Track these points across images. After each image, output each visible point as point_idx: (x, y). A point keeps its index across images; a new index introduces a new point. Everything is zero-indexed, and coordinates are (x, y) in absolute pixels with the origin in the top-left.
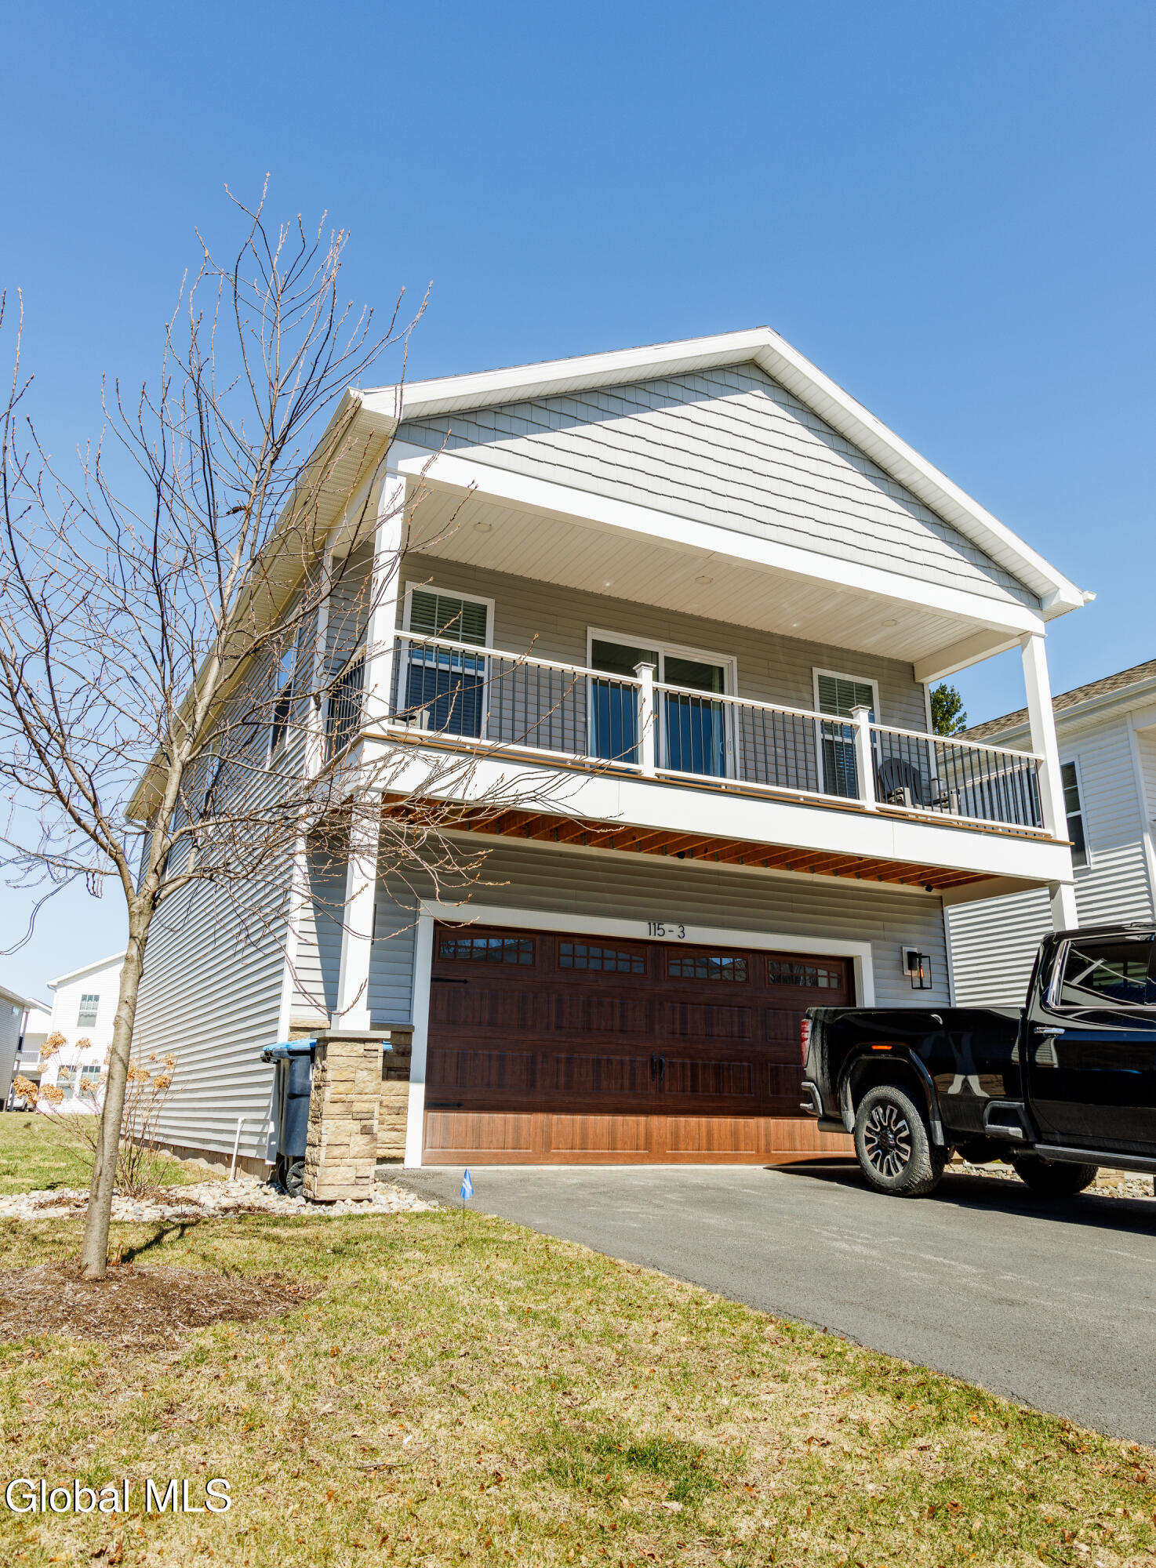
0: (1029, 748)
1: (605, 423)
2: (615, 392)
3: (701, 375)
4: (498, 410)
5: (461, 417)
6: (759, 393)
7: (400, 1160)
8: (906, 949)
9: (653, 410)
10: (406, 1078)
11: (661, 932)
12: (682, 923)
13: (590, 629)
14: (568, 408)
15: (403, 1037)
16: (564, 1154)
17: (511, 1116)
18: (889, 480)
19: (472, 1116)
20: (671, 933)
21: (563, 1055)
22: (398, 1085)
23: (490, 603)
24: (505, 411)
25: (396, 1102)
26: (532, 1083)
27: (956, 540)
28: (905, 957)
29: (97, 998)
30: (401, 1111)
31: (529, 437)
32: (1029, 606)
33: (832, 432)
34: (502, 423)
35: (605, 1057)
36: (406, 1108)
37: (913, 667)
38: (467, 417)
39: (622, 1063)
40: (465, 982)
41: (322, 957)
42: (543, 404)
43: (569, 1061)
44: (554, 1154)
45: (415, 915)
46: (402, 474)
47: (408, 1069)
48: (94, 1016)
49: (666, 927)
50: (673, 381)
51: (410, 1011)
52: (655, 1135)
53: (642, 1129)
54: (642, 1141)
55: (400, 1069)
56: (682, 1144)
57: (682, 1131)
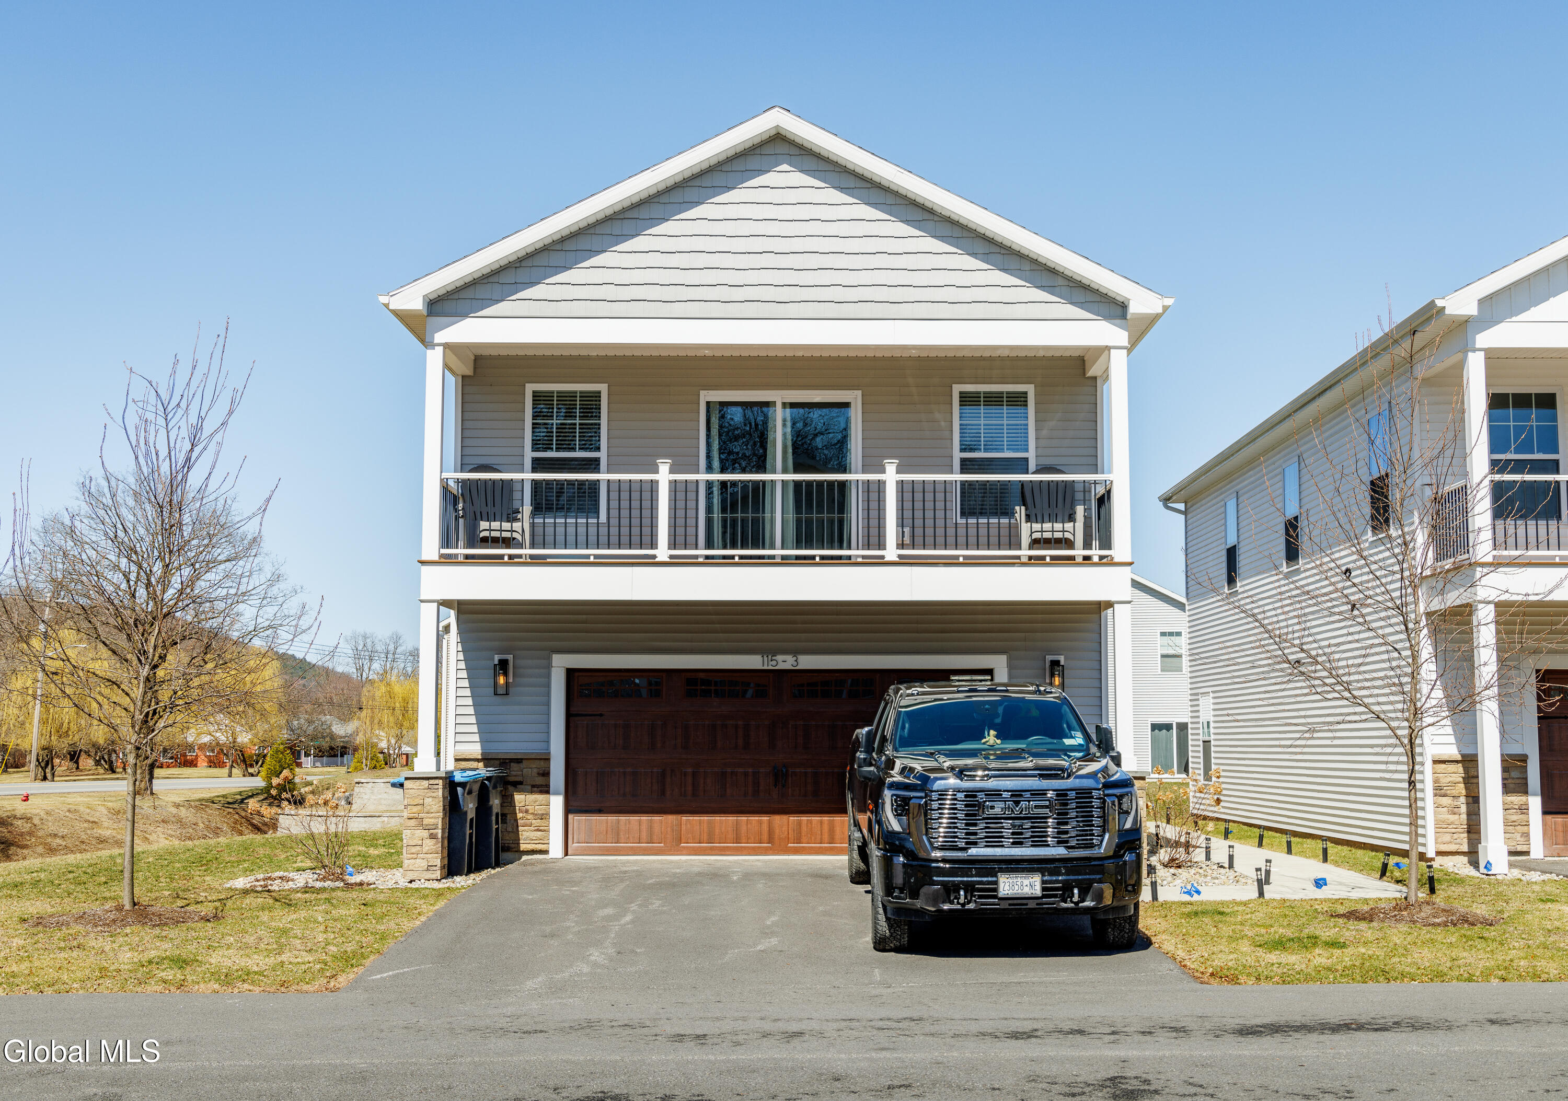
1: (619, 248)
2: (628, 215)
3: (719, 168)
4: (518, 265)
5: (486, 281)
6: (785, 167)
7: (546, 852)
8: (1049, 658)
9: (668, 220)
10: (548, 792)
11: (774, 663)
12: (796, 652)
13: (702, 393)
15: (542, 763)
16: (694, 847)
17: (645, 818)
18: (936, 218)
19: (612, 819)
20: (785, 662)
21: (690, 770)
22: (540, 797)
23: (603, 388)
24: (523, 264)
25: (540, 810)
26: (663, 793)
27: (1014, 263)
28: (1048, 664)
30: (545, 816)
31: (546, 281)
32: (1108, 317)
33: (869, 185)
34: (522, 275)
35: (729, 770)
36: (548, 814)
37: (1084, 361)
38: (491, 280)
39: (746, 774)
40: (601, 715)
41: (475, 705)
42: (558, 247)
43: (694, 774)
44: (684, 847)
45: (549, 666)
46: (439, 345)
47: (548, 786)
49: (780, 658)
50: (689, 184)
51: (548, 742)
52: (777, 831)
53: (765, 827)
54: (765, 836)
55: (541, 786)
56: (804, 839)
57: (804, 828)
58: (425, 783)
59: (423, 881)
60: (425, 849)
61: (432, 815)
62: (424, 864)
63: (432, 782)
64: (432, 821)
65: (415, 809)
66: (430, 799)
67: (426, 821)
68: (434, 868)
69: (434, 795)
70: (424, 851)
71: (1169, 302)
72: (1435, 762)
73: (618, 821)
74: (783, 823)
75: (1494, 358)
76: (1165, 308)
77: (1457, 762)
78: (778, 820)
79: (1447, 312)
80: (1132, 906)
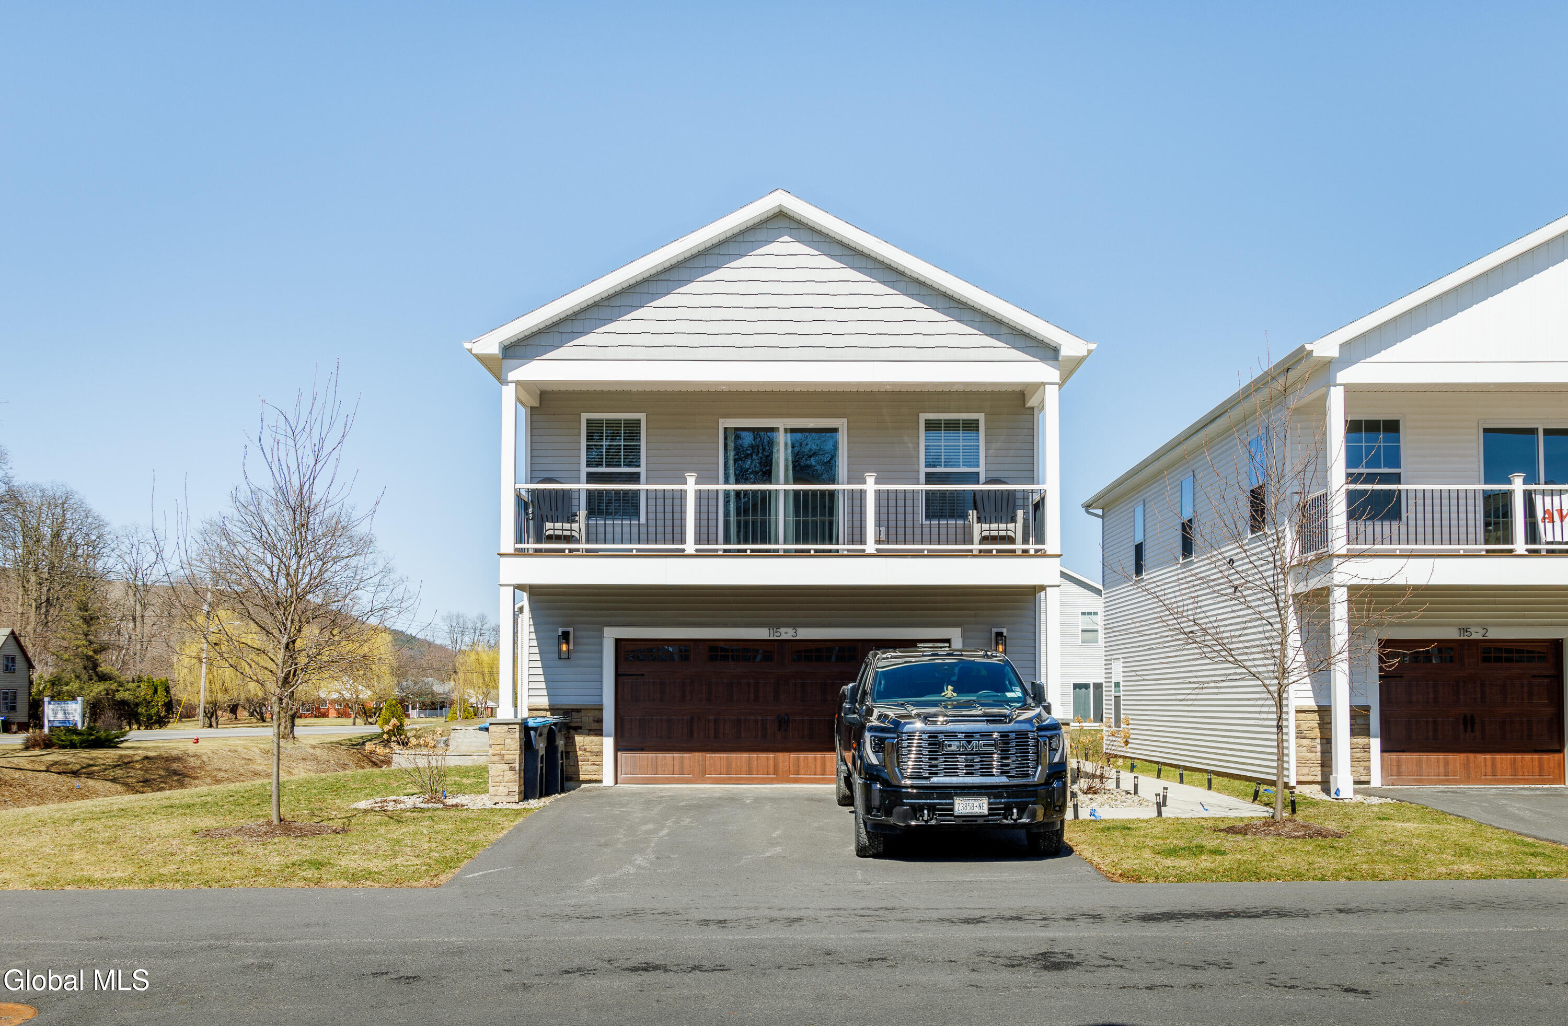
1: (654, 304)
2: (661, 277)
3: (732, 240)
4: (574, 318)
6: (786, 239)
7: (600, 781)
8: (995, 630)
10: (601, 735)
11: (778, 634)
12: (795, 626)
13: (721, 420)
14: (625, 300)
15: (597, 712)
16: (715, 777)
17: (677, 755)
18: (906, 281)
19: (651, 754)
20: (787, 634)
21: (712, 718)
22: (596, 739)
23: (642, 417)
24: (578, 317)
25: (595, 749)
26: (692, 735)
28: (993, 635)
30: (599, 754)
32: (1044, 360)
34: (578, 326)
35: (743, 717)
36: (602, 752)
38: (553, 330)
39: (756, 721)
40: (642, 675)
41: (543, 667)
42: (606, 303)
43: (716, 721)
44: (708, 778)
45: (601, 637)
46: (512, 382)
47: (601, 730)
49: (783, 630)
50: (709, 252)
51: (601, 696)
52: (781, 766)
53: (771, 762)
54: (771, 769)
55: (596, 730)
56: (802, 771)
57: (802, 763)
58: (506, 728)
59: (505, 803)
60: (506, 778)
61: (511, 752)
62: (506, 790)
63: (511, 726)
64: (511, 757)
65: (498, 748)
66: (510, 740)
67: (506, 757)
68: (514, 793)
69: (513, 736)
70: (506, 780)
72: (1297, 712)
73: (656, 757)
74: (786, 759)
75: (1352, 391)
77: (1315, 711)
78: (781, 756)
79: (1314, 354)
80: (1059, 823)
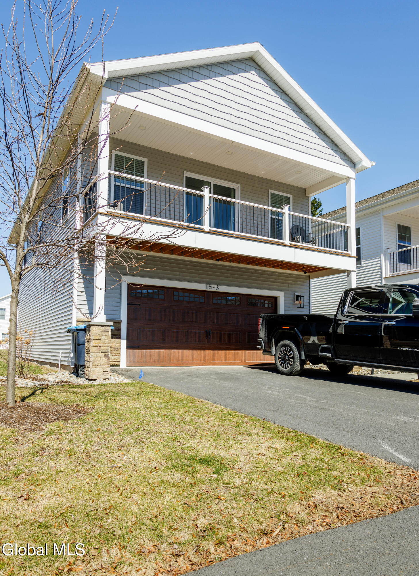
0: (345, 222)
1: (191, 84)
2: (195, 70)
3: (230, 63)
4: (147, 76)
5: (132, 78)
6: (253, 72)
7: (119, 365)
8: (296, 294)
9: (211, 78)
10: (120, 339)
11: (210, 288)
12: (218, 284)
13: (185, 172)
14: (176, 76)
15: (118, 324)
16: (176, 363)
17: (157, 351)
18: (303, 113)
19: (143, 351)
20: (214, 288)
21: (175, 330)
22: (117, 340)
23: (145, 160)
24: (150, 76)
25: (117, 346)
26: (164, 340)
27: (326, 139)
28: (295, 297)
29: (5, 309)
30: (118, 349)
31: (160, 88)
32: (351, 167)
33: (282, 91)
34: (149, 81)
35: (190, 331)
36: (120, 348)
37: (306, 190)
38: (135, 78)
39: (196, 333)
40: (140, 305)
42: (165, 74)
43: (177, 332)
44: (172, 363)
45: (120, 281)
46: (109, 103)
47: (120, 335)
48: (4, 316)
49: (212, 286)
50: (220, 65)
51: (120, 315)
52: (207, 356)
53: (202, 355)
54: (202, 358)
55: (117, 335)
56: (216, 360)
57: (216, 355)
58: (102, 328)
59: (101, 379)
60: (102, 362)
61: (105, 345)
62: (101, 371)
63: (106, 327)
64: (105, 348)
65: (97, 342)
66: (105, 337)
67: (102, 348)
68: (107, 373)
69: (106, 334)
70: (102, 364)
71: (374, 164)
73: (146, 352)
74: (209, 353)
76: (372, 166)
78: (207, 352)
